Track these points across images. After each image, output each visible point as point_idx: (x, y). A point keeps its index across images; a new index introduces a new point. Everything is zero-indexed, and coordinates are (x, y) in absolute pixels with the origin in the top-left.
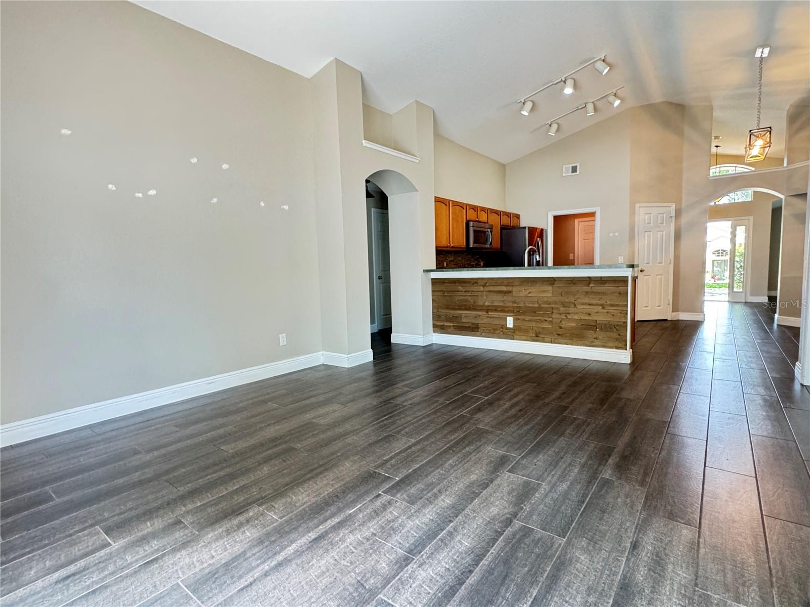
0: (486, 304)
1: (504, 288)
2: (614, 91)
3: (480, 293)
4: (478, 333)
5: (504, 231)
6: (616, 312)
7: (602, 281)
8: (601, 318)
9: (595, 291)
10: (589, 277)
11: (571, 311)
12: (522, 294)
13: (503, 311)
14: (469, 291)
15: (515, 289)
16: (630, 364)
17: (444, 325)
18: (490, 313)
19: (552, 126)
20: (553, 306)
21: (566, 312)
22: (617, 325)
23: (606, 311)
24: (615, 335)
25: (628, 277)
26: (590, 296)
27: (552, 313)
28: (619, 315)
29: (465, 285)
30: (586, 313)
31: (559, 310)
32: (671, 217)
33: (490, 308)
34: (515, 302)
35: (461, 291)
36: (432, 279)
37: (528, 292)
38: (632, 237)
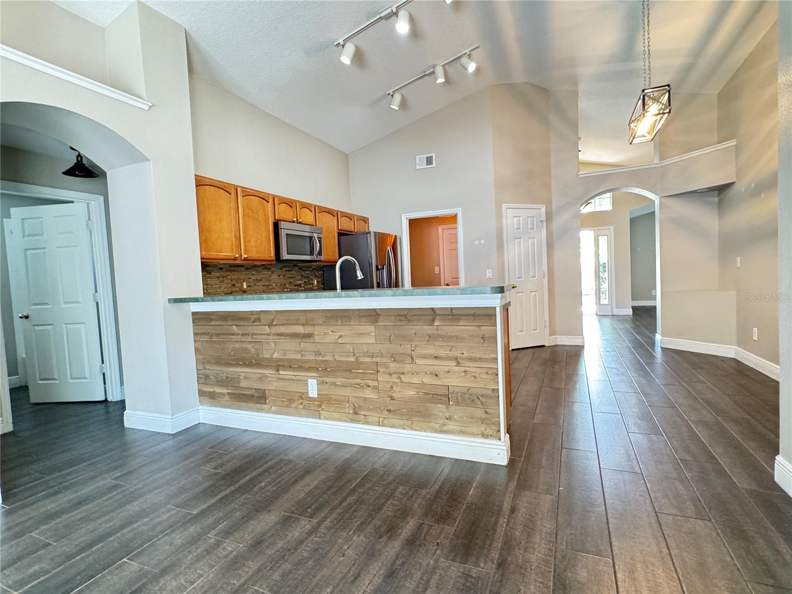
0: (275, 356)
1: (300, 329)
2: (468, 51)
3: (266, 337)
4: (265, 406)
5: (343, 238)
6: (478, 370)
7: (452, 315)
8: (456, 381)
9: (443, 333)
10: (432, 309)
11: (405, 370)
12: (328, 339)
13: (301, 368)
14: (248, 334)
15: (317, 330)
16: (506, 466)
17: (214, 392)
18: (281, 372)
19: (394, 96)
20: (378, 360)
21: (401, 370)
22: (482, 396)
23: (463, 369)
24: (479, 413)
25: (495, 308)
26: (436, 343)
27: (377, 372)
28: (484, 376)
29: (241, 323)
30: (431, 373)
31: (388, 367)
32: (541, 221)
33: (281, 363)
34: (318, 353)
35: (237, 334)
36: (194, 314)
37: (338, 334)
38: (500, 246)
